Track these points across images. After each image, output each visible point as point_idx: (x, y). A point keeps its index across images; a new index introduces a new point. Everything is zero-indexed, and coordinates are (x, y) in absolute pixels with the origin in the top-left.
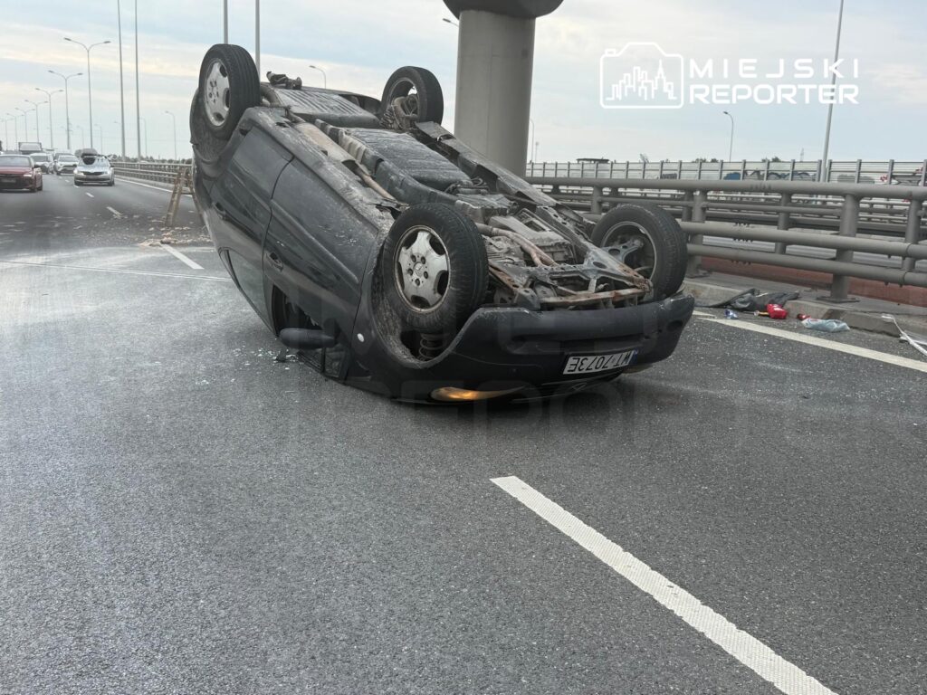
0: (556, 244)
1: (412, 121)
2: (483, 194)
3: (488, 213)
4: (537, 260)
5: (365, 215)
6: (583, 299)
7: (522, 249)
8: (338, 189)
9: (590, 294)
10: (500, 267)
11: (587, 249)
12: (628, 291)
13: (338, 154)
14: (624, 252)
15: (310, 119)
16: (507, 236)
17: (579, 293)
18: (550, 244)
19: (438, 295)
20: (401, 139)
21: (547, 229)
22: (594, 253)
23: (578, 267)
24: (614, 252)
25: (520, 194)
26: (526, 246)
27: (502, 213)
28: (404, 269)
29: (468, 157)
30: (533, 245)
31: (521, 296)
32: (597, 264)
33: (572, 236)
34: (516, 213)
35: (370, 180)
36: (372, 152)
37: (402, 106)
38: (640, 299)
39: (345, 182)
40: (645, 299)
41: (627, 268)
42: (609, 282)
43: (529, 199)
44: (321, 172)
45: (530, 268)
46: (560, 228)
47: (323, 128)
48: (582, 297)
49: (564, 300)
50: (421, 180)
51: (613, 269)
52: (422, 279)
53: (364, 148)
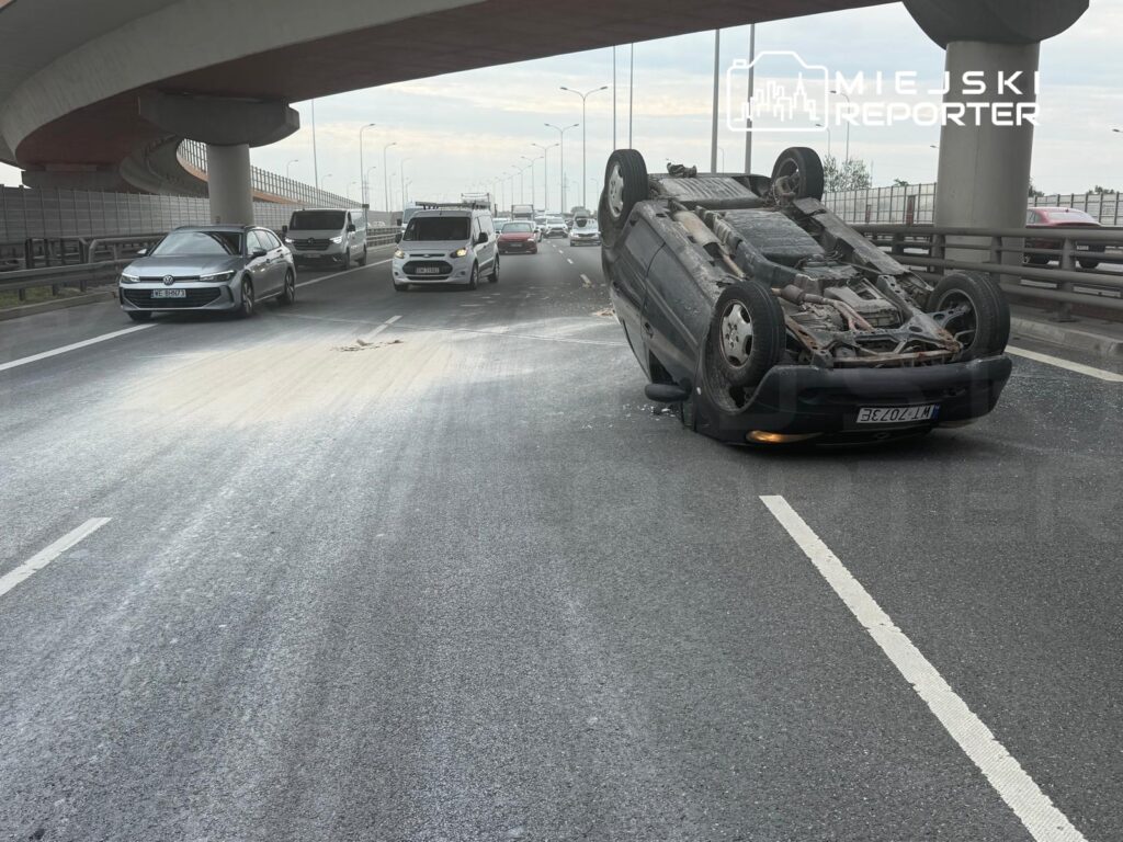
0: (881, 311)
1: (790, 199)
2: (830, 266)
3: (826, 283)
4: (851, 325)
5: (705, 291)
6: (883, 359)
7: (842, 315)
8: (690, 268)
9: (895, 355)
10: (808, 332)
11: (911, 315)
12: (936, 353)
13: (705, 236)
14: (948, 316)
15: (691, 206)
16: (832, 305)
17: (880, 354)
18: (875, 310)
19: (746, 355)
20: (771, 218)
21: (878, 297)
22: (917, 319)
23: (891, 331)
24: (938, 317)
25: (870, 265)
26: (846, 313)
27: (841, 283)
28: (724, 333)
29: (832, 232)
30: (853, 312)
31: (817, 356)
32: (913, 329)
33: (901, 304)
34: (854, 283)
35: (727, 259)
36: (735, 234)
37: (784, 186)
38: (948, 360)
39: (697, 263)
40: (953, 360)
41: (944, 331)
42: (920, 344)
43: (877, 269)
44: (682, 256)
45: (839, 333)
46: (892, 296)
47: (700, 215)
48: (883, 356)
49: (862, 359)
50: (770, 257)
51: (927, 333)
52: (735, 342)
53: (729, 230)
